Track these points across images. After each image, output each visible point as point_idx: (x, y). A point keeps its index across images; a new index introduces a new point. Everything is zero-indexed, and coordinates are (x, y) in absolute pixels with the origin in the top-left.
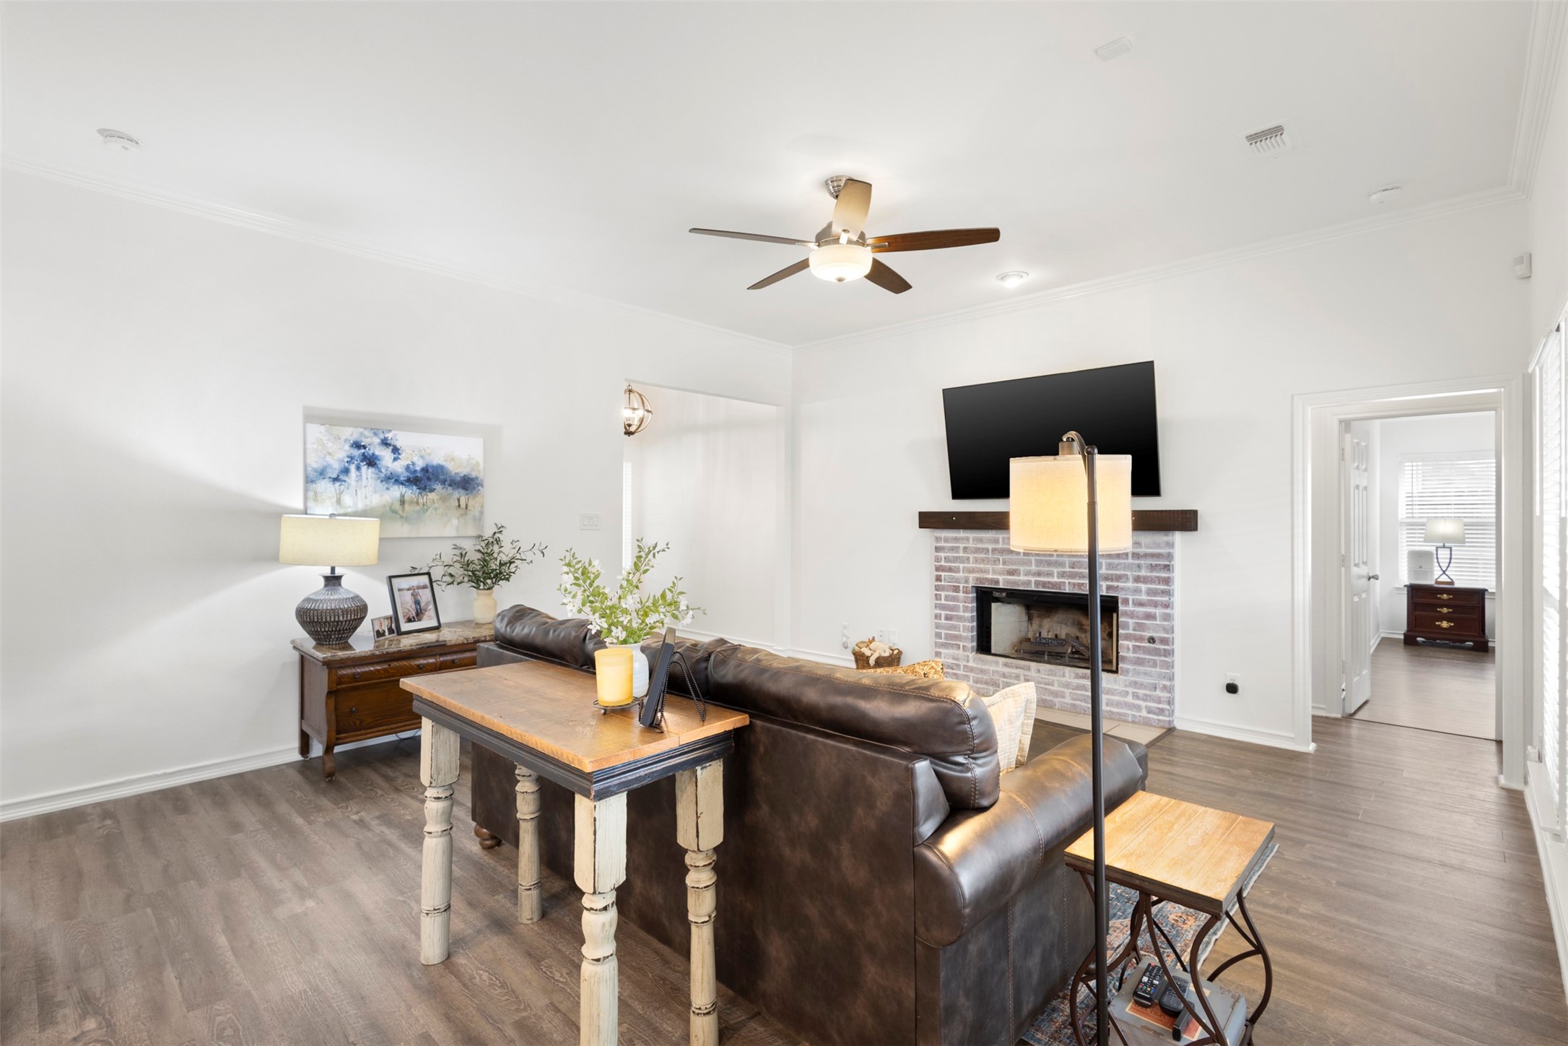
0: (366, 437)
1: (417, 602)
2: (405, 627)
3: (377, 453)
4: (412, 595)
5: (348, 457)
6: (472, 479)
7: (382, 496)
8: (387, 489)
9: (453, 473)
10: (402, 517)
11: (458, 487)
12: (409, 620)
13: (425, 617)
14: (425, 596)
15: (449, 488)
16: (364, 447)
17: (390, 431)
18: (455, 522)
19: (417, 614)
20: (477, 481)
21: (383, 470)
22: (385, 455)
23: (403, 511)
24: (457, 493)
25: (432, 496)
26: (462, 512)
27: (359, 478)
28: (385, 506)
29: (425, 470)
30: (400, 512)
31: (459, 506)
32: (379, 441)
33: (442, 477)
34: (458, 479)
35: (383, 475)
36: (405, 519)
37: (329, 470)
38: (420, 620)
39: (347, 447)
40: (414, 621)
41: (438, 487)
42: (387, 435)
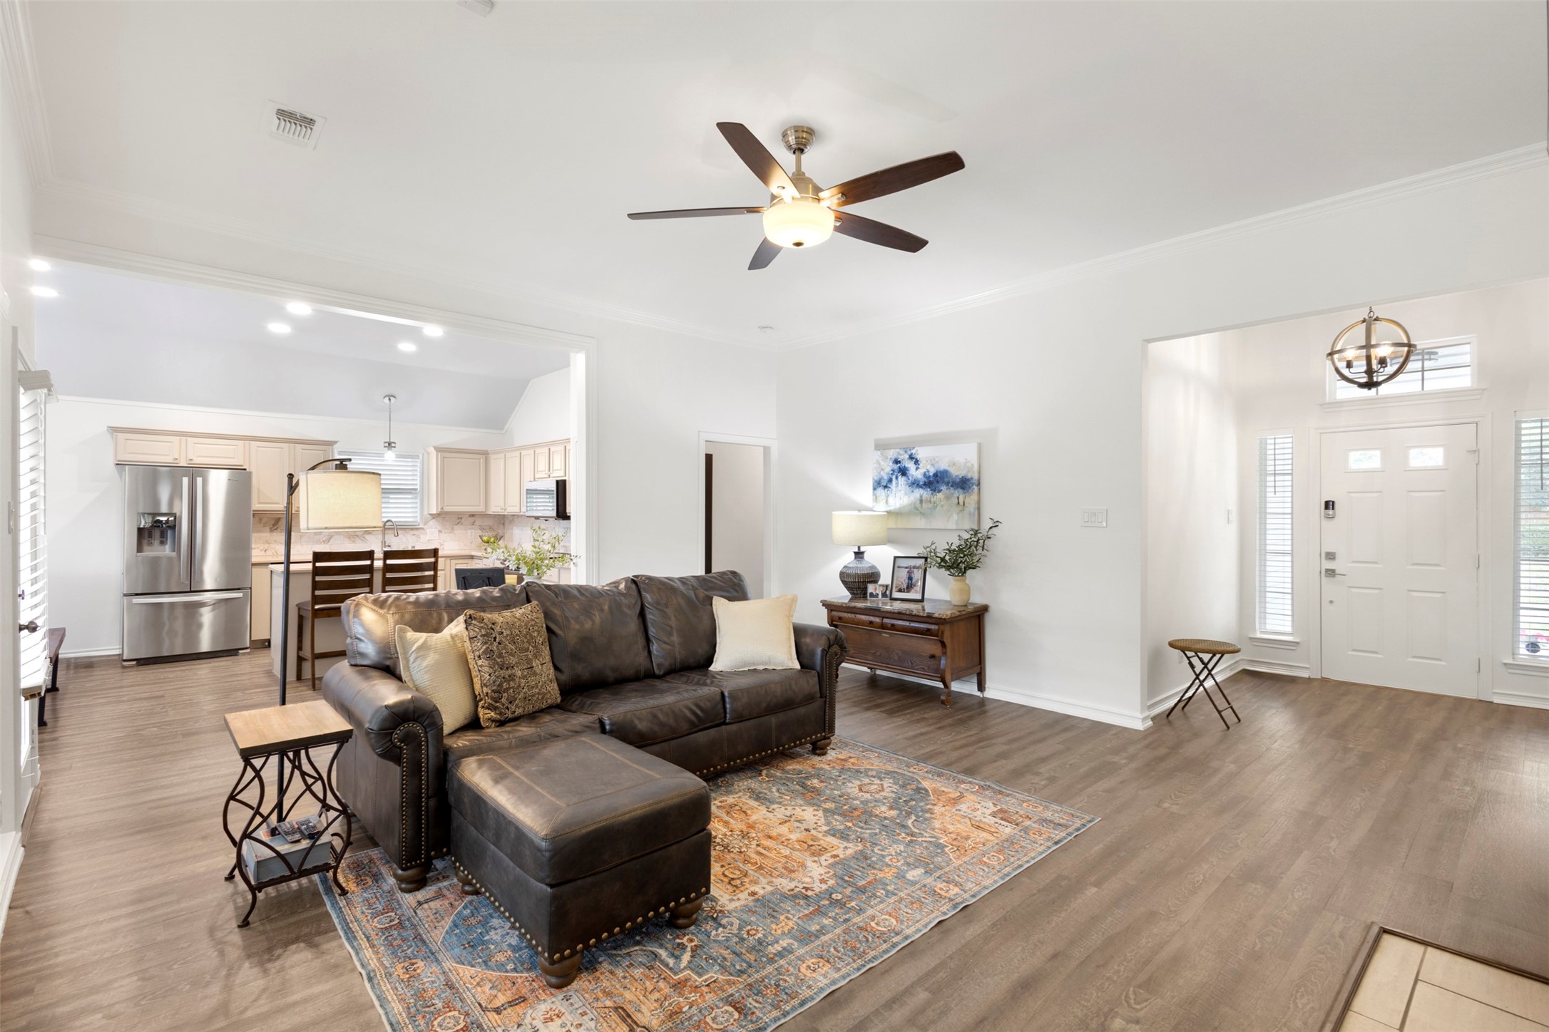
0: (901, 455)
1: (910, 578)
2: (896, 595)
3: (907, 466)
4: (908, 572)
5: (892, 470)
6: (968, 480)
7: (909, 497)
8: (913, 492)
9: (954, 476)
10: (921, 513)
11: (958, 487)
12: (900, 591)
13: (913, 591)
14: (918, 575)
15: (952, 488)
16: (900, 462)
17: (914, 448)
18: (955, 516)
19: (908, 588)
20: (972, 481)
21: (910, 478)
22: (910, 465)
23: (922, 508)
24: (958, 493)
25: (940, 495)
26: (960, 508)
27: (897, 486)
28: (911, 504)
29: (936, 475)
30: (920, 509)
31: (958, 503)
32: (908, 456)
33: (946, 480)
34: (958, 480)
35: (910, 482)
36: (923, 514)
37: (882, 481)
38: (908, 592)
39: (891, 464)
40: (904, 592)
41: (944, 488)
42: (912, 451)
